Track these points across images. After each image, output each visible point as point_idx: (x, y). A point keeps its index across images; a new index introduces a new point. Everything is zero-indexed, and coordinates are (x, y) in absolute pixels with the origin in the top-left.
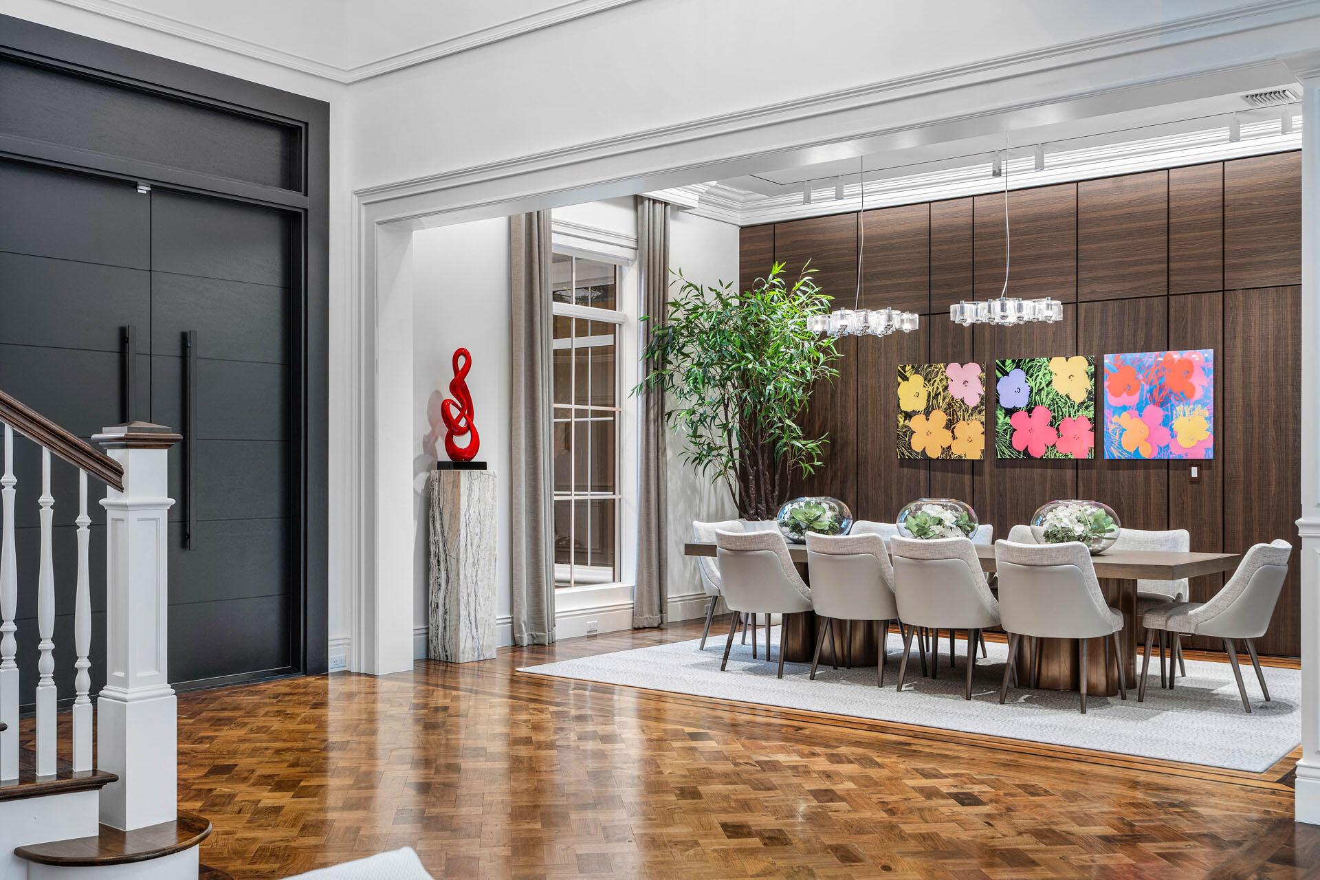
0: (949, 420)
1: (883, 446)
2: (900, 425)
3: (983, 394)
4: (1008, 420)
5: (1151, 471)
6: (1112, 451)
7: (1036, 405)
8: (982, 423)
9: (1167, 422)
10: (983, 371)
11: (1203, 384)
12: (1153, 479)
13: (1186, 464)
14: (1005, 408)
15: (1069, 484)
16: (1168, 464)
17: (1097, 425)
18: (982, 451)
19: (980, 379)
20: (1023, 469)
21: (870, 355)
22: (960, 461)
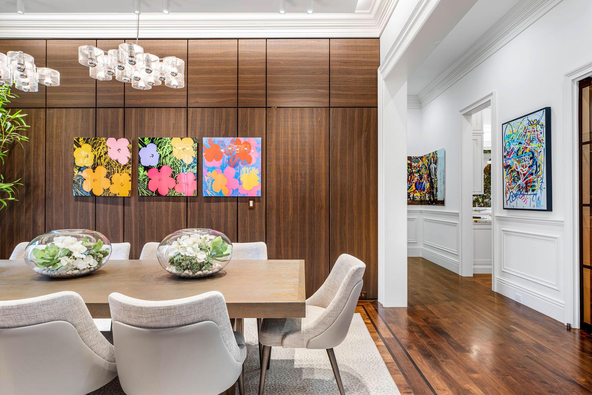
0: (108, 173)
1: (63, 188)
2: (75, 175)
3: (130, 157)
4: (146, 173)
5: (229, 203)
6: (208, 192)
7: (163, 164)
8: (130, 175)
9: (237, 176)
10: (130, 143)
11: (256, 155)
12: (229, 207)
13: (247, 199)
14: (144, 166)
15: (182, 211)
16: (237, 199)
17: (199, 177)
18: (130, 192)
19: (129, 148)
20: (155, 202)
21: (55, 131)
22: (115, 197)
